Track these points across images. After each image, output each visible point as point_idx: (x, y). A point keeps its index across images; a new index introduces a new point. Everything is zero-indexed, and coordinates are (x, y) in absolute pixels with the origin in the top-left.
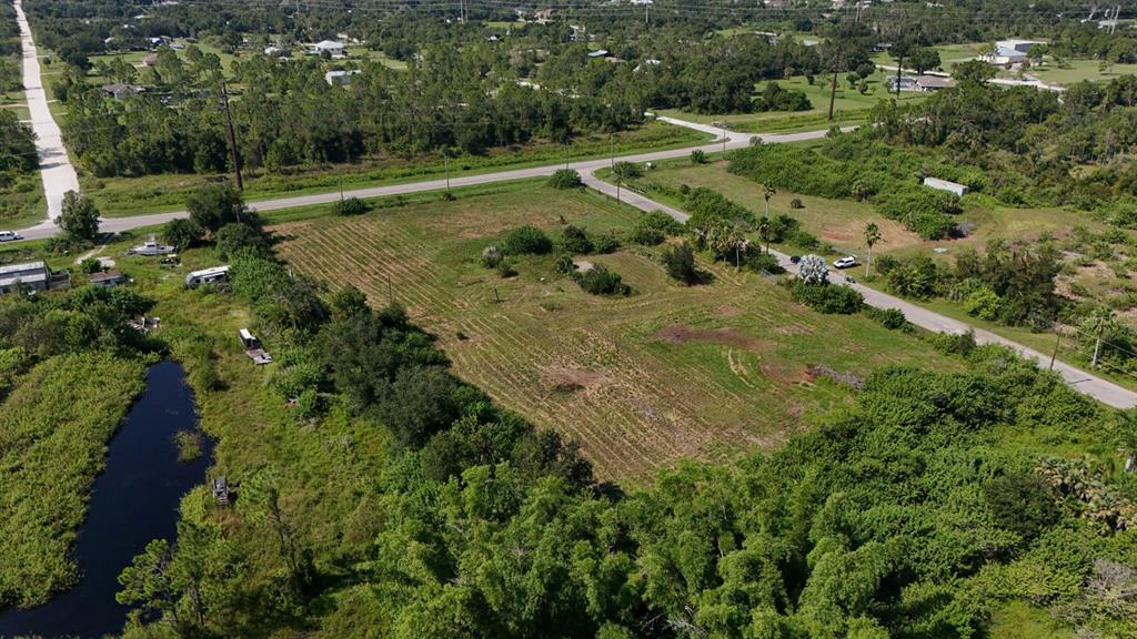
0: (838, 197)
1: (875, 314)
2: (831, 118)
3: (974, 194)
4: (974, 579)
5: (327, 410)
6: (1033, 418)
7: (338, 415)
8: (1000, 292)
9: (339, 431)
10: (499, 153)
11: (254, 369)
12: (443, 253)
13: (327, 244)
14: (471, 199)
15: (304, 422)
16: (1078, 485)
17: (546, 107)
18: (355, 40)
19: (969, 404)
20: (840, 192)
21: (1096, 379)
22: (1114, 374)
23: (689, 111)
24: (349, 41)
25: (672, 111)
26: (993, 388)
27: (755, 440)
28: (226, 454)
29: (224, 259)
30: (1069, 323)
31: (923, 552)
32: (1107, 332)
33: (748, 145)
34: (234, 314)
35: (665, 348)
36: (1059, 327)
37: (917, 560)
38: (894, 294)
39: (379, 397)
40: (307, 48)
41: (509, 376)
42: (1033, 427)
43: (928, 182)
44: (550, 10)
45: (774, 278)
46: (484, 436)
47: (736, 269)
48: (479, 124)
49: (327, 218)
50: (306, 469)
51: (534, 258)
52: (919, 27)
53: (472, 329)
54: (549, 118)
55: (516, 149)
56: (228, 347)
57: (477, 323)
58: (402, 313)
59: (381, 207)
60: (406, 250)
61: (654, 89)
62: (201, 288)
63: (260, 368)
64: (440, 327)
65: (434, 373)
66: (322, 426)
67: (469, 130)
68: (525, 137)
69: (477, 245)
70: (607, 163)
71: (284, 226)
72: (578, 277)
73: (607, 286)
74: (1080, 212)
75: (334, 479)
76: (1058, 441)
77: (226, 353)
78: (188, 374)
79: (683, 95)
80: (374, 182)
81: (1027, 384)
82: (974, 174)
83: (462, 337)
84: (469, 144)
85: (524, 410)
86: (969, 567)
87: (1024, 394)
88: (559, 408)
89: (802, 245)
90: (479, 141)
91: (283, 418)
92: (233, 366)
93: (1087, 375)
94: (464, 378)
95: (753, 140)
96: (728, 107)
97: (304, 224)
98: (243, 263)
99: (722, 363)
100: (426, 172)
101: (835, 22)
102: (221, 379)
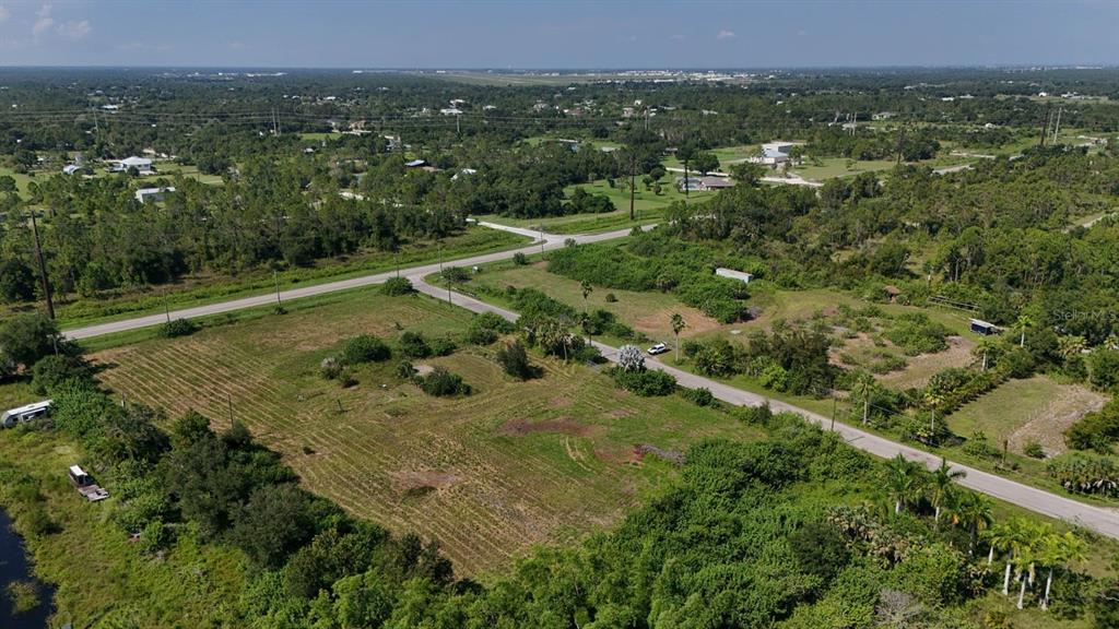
0: (645, 290)
1: (687, 393)
2: (633, 218)
3: (758, 281)
4: (790, 621)
5: (175, 541)
6: (824, 473)
7: (186, 545)
8: (787, 366)
9: (191, 560)
10: (327, 264)
11: (89, 507)
12: (281, 368)
13: (156, 368)
14: (303, 312)
15: (151, 556)
16: (862, 528)
17: (371, 218)
18: (163, 155)
19: (772, 468)
20: (647, 286)
21: (867, 435)
22: (881, 429)
23: (506, 216)
24: (157, 157)
25: (491, 216)
26: (789, 452)
27: (596, 520)
28: (68, 599)
29: (42, 393)
30: (843, 389)
31: (746, 603)
32: (872, 394)
33: (563, 246)
34: (60, 450)
35: (509, 442)
36: (836, 393)
37: (743, 611)
38: (701, 374)
39: (233, 521)
40: (111, 165)
41: (360, 485)
42: (824, 482)
43: (720, 272)
44: (363, 122)
45: (598, 368)
46: (345, 547)
47: (565, 362)
48: (306, 237)
49: (152, 342)
50: (158, 604)
51: (375, 365)
52: (699, 133)
53: (318, 442)
54: (375, 229)
55: (344, 259)
56: (56, 487)
57: (322, 436)
58: (246, 434)
59: (210, 326)
60: (242, 368)
61: (473, 197)
62: (20, 427)
63: (96, 504)
64: (285, 443)
65: (285, 490)
66: (172, 556)
67: (296, 244)
68: (352, 247)
69: (315, 357)
70: (436, 268)
71: (105, 353)
72: (420, 380)
73: (448, 387)
74: (843, 291)
75: (190, 611)
76: (844, 492)
77: (56, 493)
78: (14, 520)
79: (500, 202)
80: (199, 301)
81: (815, 445)
82: (756, 264)
83: (308, 451)
84: (297, 257)
85: (379, 518)
86: (784, 611)
87: (814, 455)
88: (413, 512)
89: (619, 336)
90: (307, 253)
91: (127, 555)
92: (65, 506)
93: (860, 432)
94: (315, 492)
95: (568, 242)
96: (543, 212)
97: (127, 350)
98: (67, 397)
99: (561, 451)
100: (254, 288)
101: (628, 128)
102: (53, 521)
